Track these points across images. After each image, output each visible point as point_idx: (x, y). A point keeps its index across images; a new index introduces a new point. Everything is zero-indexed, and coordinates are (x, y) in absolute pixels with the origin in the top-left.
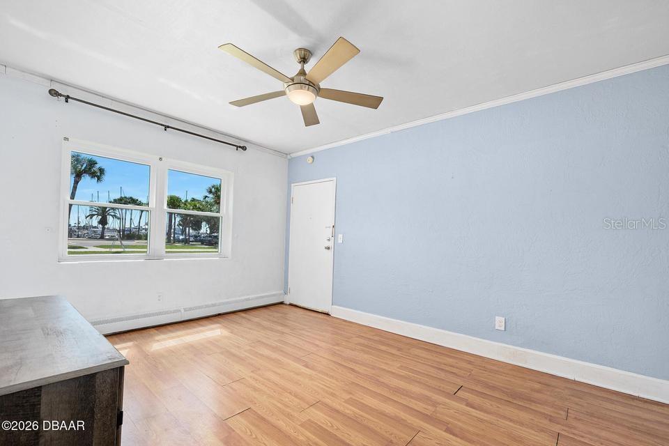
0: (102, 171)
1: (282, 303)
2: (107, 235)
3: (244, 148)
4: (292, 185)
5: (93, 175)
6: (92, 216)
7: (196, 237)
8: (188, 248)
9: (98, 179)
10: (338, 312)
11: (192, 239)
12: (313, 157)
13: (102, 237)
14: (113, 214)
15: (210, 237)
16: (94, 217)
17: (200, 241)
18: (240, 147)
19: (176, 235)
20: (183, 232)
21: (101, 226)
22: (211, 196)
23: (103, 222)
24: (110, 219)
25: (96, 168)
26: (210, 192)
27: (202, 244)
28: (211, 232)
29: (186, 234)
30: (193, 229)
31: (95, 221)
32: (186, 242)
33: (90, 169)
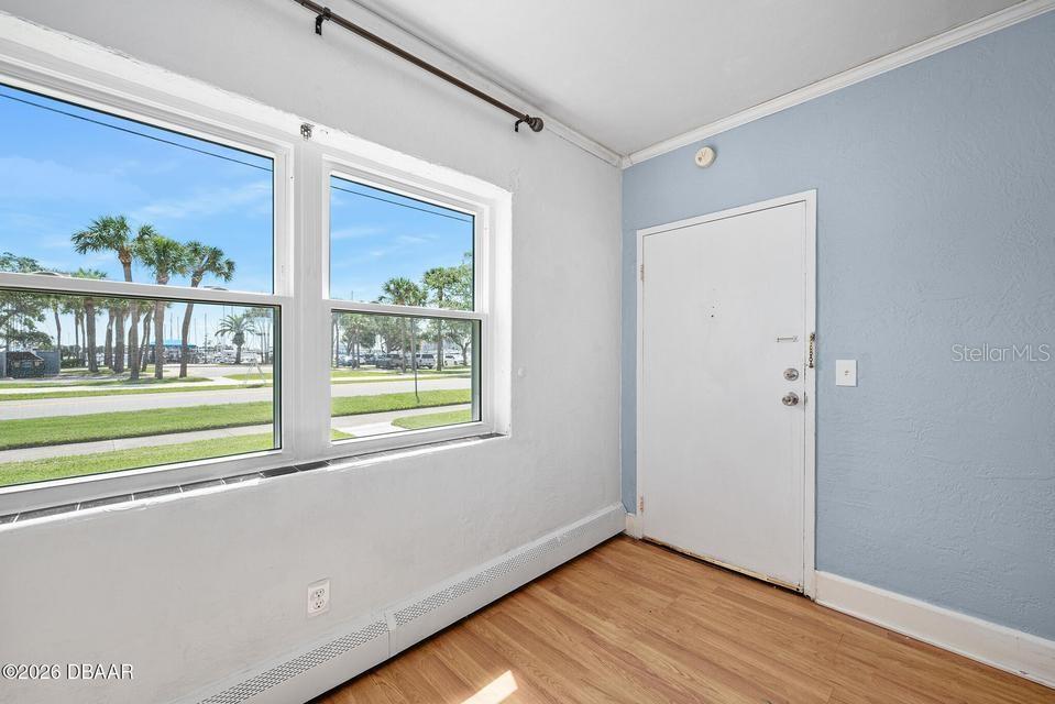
0: (230, 265)
1: (621, 536)
2: (245, 358)
3: (537, 125)
4: (640, 233)
5: (218, 270)
6: (224, 332)
7: (367, 357)
8: (358, 376)
9: (226, 278)
10: (838, 592)
11: (362, 360)
12: (714, 150)
13: (238, 362)
14: (251, 328)
15: (388, 356)
16: (226, 333)
17: (374, 362)
18: (528, 119)
19: (340, 356)
20: (349, 350)
21: (235, 347)
22: (389, 295)
23: (239, 340)
24: (248, 336)
25: (222, 261)
26: (388, 290)
27: (378, 367)
28: (390, 350)
29: (353, 353)
30: (363, 346)
31: (229, 338)
32: (354, 364)
33: (214, 263)
